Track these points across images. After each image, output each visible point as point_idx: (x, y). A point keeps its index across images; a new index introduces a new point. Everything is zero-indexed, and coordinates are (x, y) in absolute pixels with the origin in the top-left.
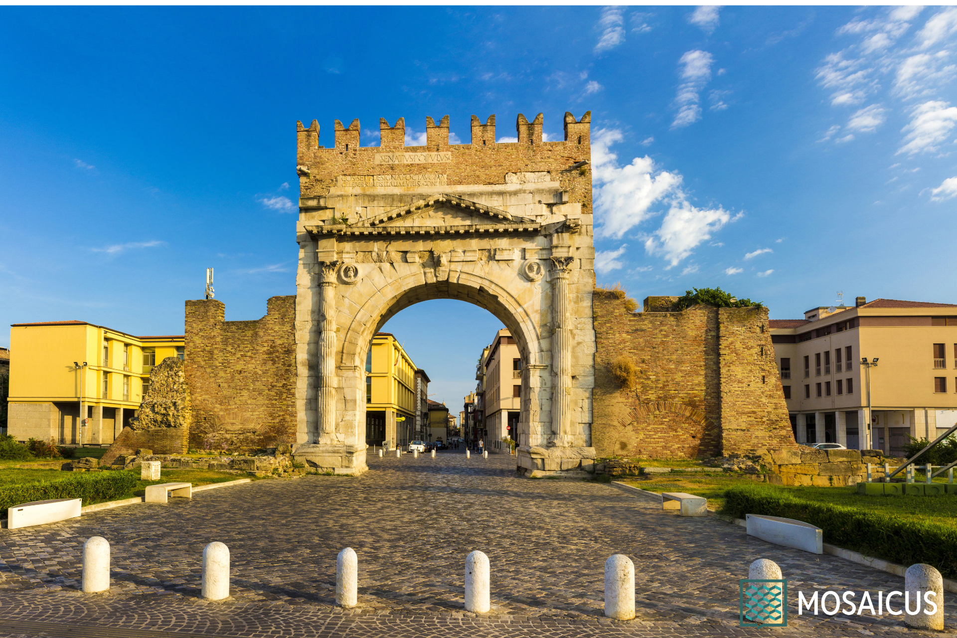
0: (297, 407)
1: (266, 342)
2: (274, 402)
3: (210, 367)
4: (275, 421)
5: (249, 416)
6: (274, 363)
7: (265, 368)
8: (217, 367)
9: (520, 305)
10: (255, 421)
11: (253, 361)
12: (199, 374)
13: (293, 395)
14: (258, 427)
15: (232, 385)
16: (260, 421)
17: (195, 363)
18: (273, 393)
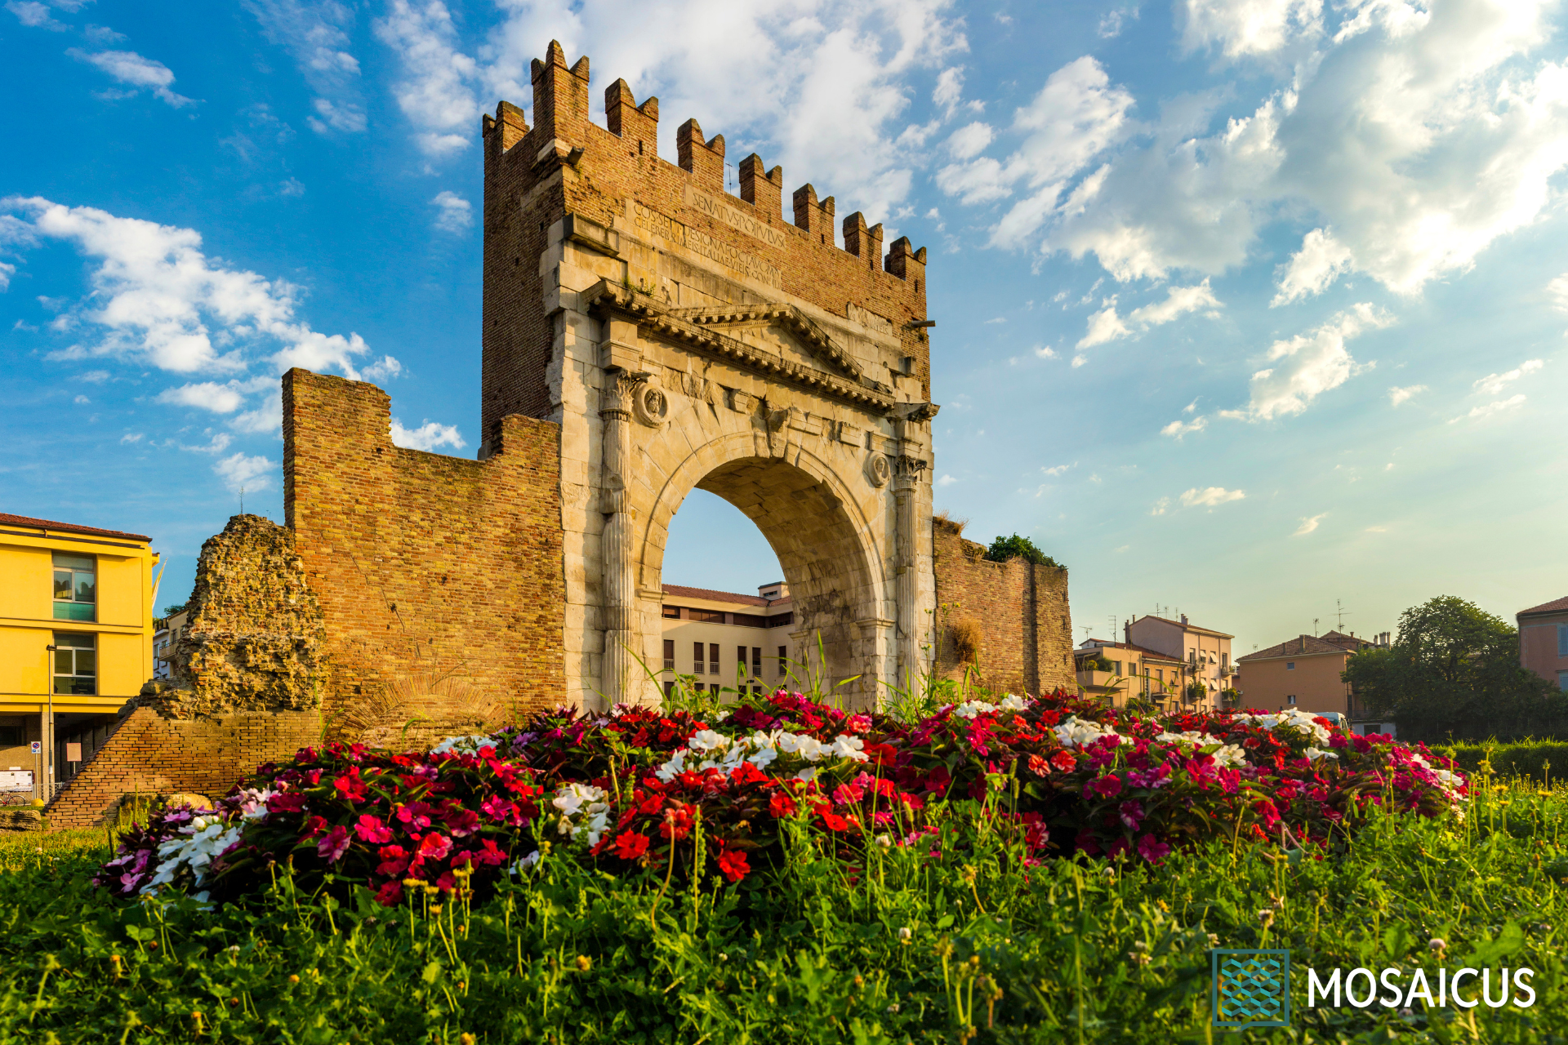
0: (567, 668)
1: (501, 515)
2: (521, 655)
3: (366, 557)
4: (525, 699)
5: (466, 684)
6: (520, 566)
7: (500, 577)
8: (385, 560)
9: (866, 522)
10: (479, 699)
11: (474, 557)
12: (337, 571)
13: (560, 642)
14: (488, 712)
15: (427, 609)
16: (491, 698)
17: (325, 541)
18: (518, 636)
